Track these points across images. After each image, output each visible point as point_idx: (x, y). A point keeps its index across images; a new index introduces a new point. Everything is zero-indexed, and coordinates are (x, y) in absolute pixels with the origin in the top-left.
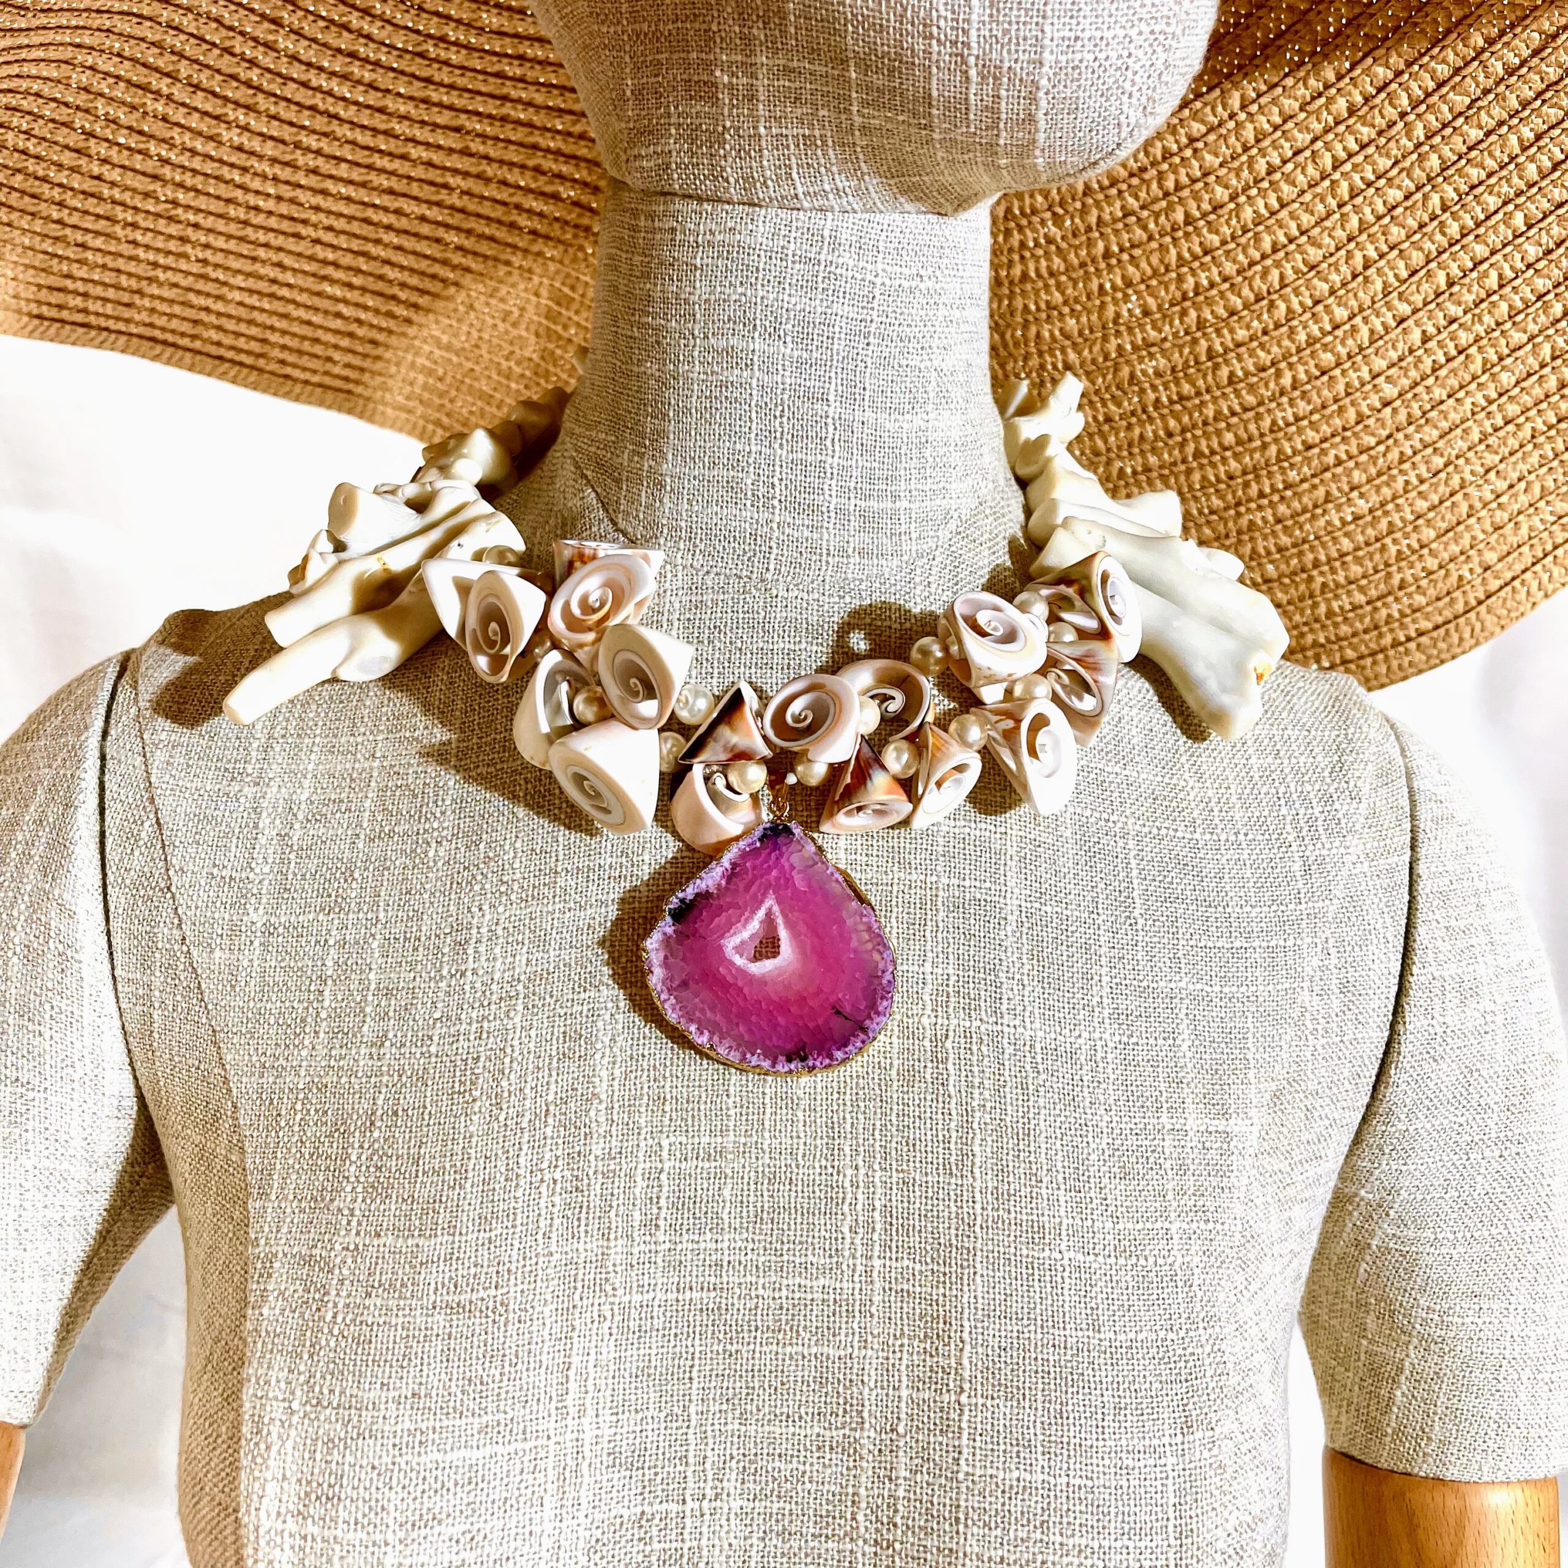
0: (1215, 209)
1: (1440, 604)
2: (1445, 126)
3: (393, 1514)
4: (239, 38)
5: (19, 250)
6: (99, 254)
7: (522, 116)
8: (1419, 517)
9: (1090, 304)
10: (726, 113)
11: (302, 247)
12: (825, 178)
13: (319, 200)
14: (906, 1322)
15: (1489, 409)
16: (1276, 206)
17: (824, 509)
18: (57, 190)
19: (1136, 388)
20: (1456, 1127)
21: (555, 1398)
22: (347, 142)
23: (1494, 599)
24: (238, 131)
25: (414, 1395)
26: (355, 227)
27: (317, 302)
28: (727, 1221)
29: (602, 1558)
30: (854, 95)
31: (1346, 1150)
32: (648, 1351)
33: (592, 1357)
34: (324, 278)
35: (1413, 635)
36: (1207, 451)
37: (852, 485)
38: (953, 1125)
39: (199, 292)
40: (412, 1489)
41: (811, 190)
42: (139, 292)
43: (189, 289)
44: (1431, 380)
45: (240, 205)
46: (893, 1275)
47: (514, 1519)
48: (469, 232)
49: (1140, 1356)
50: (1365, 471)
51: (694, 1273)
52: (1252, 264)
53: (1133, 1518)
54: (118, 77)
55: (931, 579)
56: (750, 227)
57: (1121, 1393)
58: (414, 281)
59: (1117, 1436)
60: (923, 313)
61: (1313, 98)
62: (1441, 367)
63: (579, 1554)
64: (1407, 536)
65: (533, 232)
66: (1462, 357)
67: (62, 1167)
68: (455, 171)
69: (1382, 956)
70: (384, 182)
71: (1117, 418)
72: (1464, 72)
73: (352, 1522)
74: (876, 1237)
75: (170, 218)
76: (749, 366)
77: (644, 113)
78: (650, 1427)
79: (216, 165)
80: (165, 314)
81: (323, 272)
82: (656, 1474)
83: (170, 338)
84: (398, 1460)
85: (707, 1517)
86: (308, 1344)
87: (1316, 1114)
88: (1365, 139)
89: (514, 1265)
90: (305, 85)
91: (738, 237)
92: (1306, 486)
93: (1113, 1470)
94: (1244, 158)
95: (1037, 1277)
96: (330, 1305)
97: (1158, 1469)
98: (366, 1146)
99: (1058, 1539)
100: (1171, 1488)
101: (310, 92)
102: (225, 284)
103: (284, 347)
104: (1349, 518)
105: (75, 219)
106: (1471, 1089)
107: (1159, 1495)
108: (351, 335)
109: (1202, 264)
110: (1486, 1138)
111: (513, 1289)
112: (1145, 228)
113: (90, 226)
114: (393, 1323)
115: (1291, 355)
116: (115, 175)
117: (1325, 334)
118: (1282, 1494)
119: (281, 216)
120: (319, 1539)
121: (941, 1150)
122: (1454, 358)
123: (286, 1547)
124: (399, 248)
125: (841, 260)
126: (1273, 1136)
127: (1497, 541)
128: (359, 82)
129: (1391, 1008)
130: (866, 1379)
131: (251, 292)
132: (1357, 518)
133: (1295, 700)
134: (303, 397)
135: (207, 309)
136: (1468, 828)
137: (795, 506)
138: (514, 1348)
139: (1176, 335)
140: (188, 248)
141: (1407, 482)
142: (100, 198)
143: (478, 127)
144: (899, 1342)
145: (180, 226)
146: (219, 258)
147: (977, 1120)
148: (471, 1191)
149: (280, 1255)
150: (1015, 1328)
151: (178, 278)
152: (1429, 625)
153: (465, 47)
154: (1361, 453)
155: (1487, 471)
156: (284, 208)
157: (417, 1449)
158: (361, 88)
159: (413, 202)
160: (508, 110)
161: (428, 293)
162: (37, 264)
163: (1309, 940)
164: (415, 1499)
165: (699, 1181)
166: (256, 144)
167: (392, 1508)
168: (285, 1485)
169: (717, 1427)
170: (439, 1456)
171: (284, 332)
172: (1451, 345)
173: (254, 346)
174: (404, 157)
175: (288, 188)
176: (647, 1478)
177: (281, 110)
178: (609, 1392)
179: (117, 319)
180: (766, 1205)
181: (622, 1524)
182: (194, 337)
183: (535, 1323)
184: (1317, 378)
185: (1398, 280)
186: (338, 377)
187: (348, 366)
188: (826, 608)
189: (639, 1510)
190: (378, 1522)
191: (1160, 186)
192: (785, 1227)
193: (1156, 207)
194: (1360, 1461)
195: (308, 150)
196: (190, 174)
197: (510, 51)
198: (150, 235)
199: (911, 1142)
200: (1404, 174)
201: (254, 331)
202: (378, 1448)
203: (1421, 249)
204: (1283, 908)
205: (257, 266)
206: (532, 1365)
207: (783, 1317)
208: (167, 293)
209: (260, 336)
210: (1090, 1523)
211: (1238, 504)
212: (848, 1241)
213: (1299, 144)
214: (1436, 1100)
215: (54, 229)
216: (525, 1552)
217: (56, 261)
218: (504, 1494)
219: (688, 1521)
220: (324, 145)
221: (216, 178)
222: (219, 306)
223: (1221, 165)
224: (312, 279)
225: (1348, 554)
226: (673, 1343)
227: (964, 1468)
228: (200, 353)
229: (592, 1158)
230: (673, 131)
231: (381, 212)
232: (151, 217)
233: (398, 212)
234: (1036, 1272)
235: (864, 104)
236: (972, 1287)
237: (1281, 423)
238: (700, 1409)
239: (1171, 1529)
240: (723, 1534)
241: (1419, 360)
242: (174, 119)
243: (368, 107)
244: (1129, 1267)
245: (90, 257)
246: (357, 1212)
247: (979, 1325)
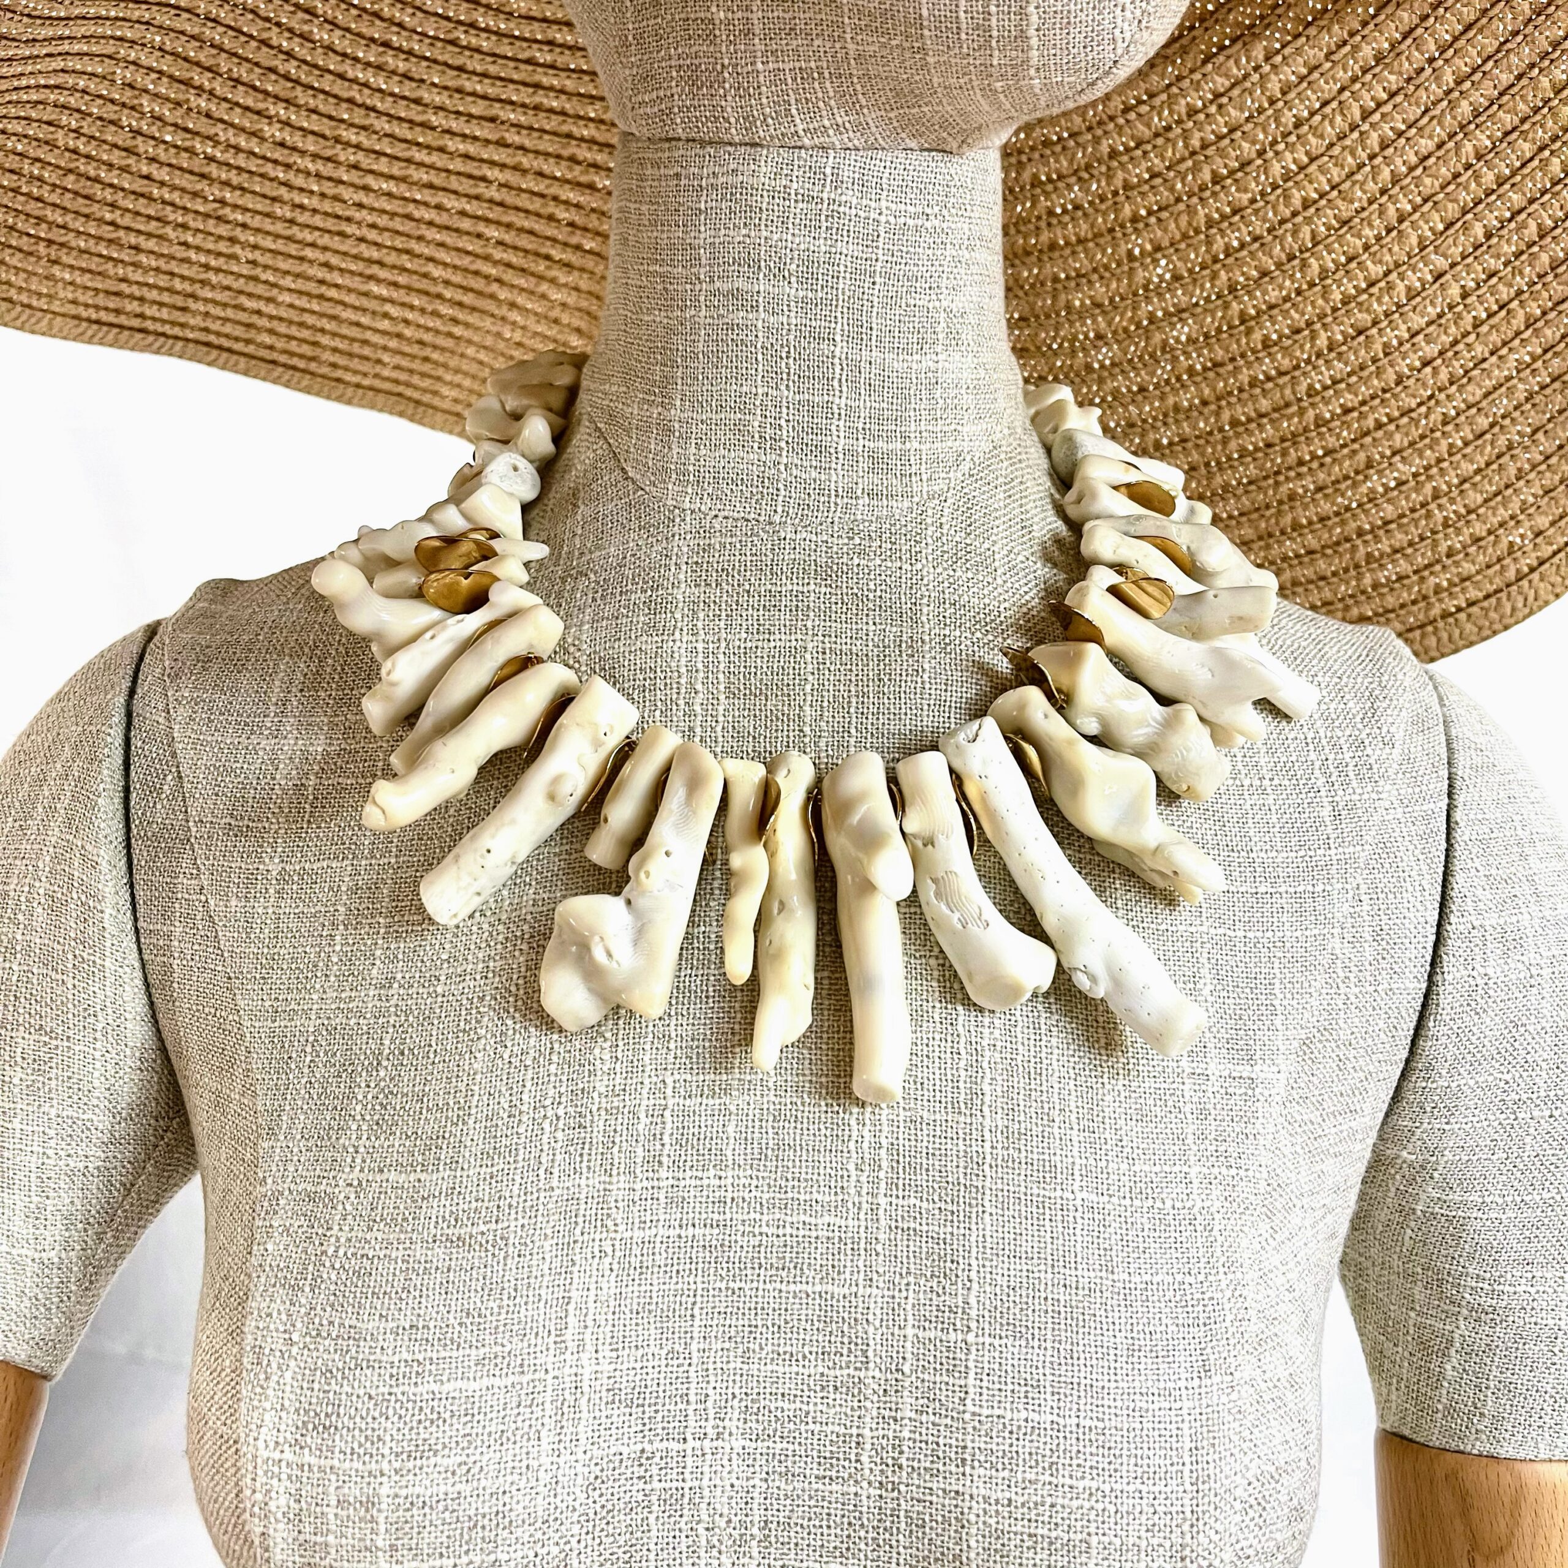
0: (1243, 166)
1: (1491, 571)
2: (1474, 71)
3: (389, 1444)
4: (276, 29)
5: (74, 253)
6: (152, 257)
7: (555, 104)
8: (1465, 481)
9: (1119, 271)
10: (724, 49)
11: (346, 246)
12: (824, 113)
13: (361, 197)
14: (912, 1260)
15: (1534, 366)
16: (1306, 160)
17: (832, 451)
18: (109, 190)
19: (1168, 356)
20: (1502, 1084)
21: (553, 1332)
22: (386, 135)
23: (1547, 565)
24: (279, 126)
25: (411, 1327)
26: (398, 224)
27: (365, 302)
28: (730, 1158)
29: (601, 1495)
30: (846, 20)
31: (1385, 1107)
32: (649, 1288)
33: (593, 1292)
34: (370, 277)
35: (1464, 605)
36: (1243, 418)
37: (861, 426)
38: (962, 1064)
39: (250, 295)
40: (408, 1419)
41: (811, 126)
42: (193, 296)
43: (241, 292)
44: (1473, 337)
45: (285, 203)
46: (900, 1213)
47: (511, 1452)
48: (509, 226)
49: (1156, 1298)
50: (1407, 434)
51: (697, 1210)
52: (1282, 222)
53: (1146, 1461)
54: (160, 72)
55: (943, 520)
56: (752, 167)
57: (1135, 1335)
58: (457, 278)
59: (1130, 1378)
60: (930, 252)
61: (1339, 47)
62: (1483, 323)
63: (577, 1490)
64: (1452, 501)
65: (571, 224)
66: (1503, 313)
67: (85, 1117)
68: (492, 163)
69: (1418, 904)
70: (424, 176)
71: (1151, 388)
72: (1491, 14)
73: (348, 1451)
74: (882, 1174)
75: (219, 218)
76: (755, 308)
77: (645, 57)
78: (650, 1364)
79: (260, 162)
80: (219, 318)
81: (368, 272)
82: (656, 1411)
83: (226, 343)
84: (394, 1390)
85: (709, 1457)
86: (310, 1277)
87: (1349, 1066)
88: (1394, 87)
89: (515, 1199)
90: (342, 76)
91: (740, 178)
92: (1346, 451)
93: (1125, 1412)
94: (1270, 112)
95: (1047, 1217)
96: (333, 1240)
97: (1173, 1412)
98: (372, 1085)
99: (1068, 1481)
100: (1186, 1432)
101: (347, 84)
102: (274, 285)
103: (335, 350)
104: (1393, 484)
105: (127, 220)
106: (1516, 1044)
107: (1174, 1439)
108: (399, 336)
109: (1231, 224)
110: (1534, 1096)
111: (513, 1224)
112: (1172, 189)
113: (142, 228)
114: (393, 1256)
115: (1326, 315)
116: (163, 174)
117: (1360, 291)
118: (1311, 1449)
119: (326, 214)
120: (315, 1469)
121: (949, 1089)
122: (1496, 313)
123: (284, 1477)
124: (442, 245)
125: (844, 198)
126: (1303, 1085)
127: (1548, 504)
128: (394, 72)
129: (1429, 958)
130: (871, 1317)
131: (301, 293)
132: (1401, 483)
133: (1326, 648)
134: (355, 401)
135: (259, 312)
136: (1511, 777)
137: (800, 447)
138: (513, 1282)
139: (1207, 300)
140: (237, 249)
141: (1451, 446)
142: (150, 199)
143: (512, 116)
144: (905, 1281)
145: (229, 227)
146: (267, 259)
147: (987, 1059)
148: (474, 1129)
149: (286, 1193)
150: (1025, 1268)
151: (228, 281)
152: (1480, 595)
153: (496, 33)
154: (1402, 415)
155: (1534, 432)
156: (327, 206)
157: (414, 1380)
158: (397, 78)
159: (453, 196)
160: (540, 98)
161: (472, 290)
162: (93, 267)
163: (1340, 886)
164: (412, 1429)
165: (703, 1118)
166: (297, 140)
167: (388, 1438)
168: (284, 1414)
169: (719, 1365)
170: (435, 1387)
171: (334, 335)
172: (1492, 300)
173: (306, 349)
174: (442, 150)
175: (330, 184)
176: (647, 1415)
177: (319, 103)
178: (609, 1328)
179: (173, 323)
180: (771, 1142)
181: (621, 1461)
182: (248, 342)
183: (535, 1257)
184: (1353, 338)
185: (1434, 234)
186: (387, 379)
187: (397, 367)
188: (835, 549)
189: (639, 1447)
190: (374, 1452)
191: (1186, 146)
192: (790, 1164)
193: (1183, 167)
194: (1411, 1440)
195: (348, 144)
196: (234, 172)
197: (539, 37)
198: (200, 236)
199: (919, 1080)
200: (1435, 122)
201: (305, 334)
202: (375, 1378)
203: (1456, 201)
204: (1312, 853)
205: (305, 266)
206: (531, 1299)
207: (788, 1255)
208: (220, 296)
209: (312, 339)
210: (1100, 1466)
211: (1277, 473)
212: (853, 1178)
213: (1327, 96)
214: (1479, 1055)
215: (107, 231)
216: (522, 1486)
217: (110, 264)
218: (501, 1427)
219: (689, 1460)
220: (363, 139)
221: (262, 175)
222: (271, 309)
223: (1247, 120)
224: (357, 279)
225: (1391, 522)
226: (674, 1280)
227: (970, 1407)
228: (253, 357)
229: (595, 1095)
230: (674, 74)
231: (422, 208)
232: (200, 218)
233: (439, 207)
234: (1047, 1211)
235: (858, 29)
236: (981, 1226)
237: (1318, 386)
238: (702, 1346)
239: (1186, 1473)
240: (725, 1474)
241: (1459, 316)
242: (216, 115)
243: (404, 98)
244: (1145, 1210)
245: (145, 260)
246: (362, 1150)
247: (987, 1263)
